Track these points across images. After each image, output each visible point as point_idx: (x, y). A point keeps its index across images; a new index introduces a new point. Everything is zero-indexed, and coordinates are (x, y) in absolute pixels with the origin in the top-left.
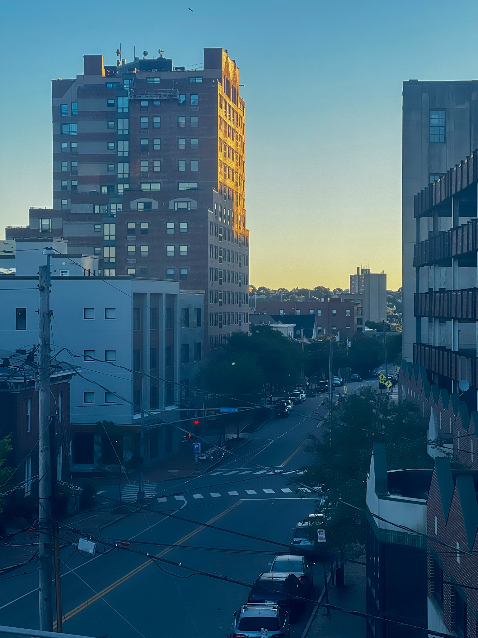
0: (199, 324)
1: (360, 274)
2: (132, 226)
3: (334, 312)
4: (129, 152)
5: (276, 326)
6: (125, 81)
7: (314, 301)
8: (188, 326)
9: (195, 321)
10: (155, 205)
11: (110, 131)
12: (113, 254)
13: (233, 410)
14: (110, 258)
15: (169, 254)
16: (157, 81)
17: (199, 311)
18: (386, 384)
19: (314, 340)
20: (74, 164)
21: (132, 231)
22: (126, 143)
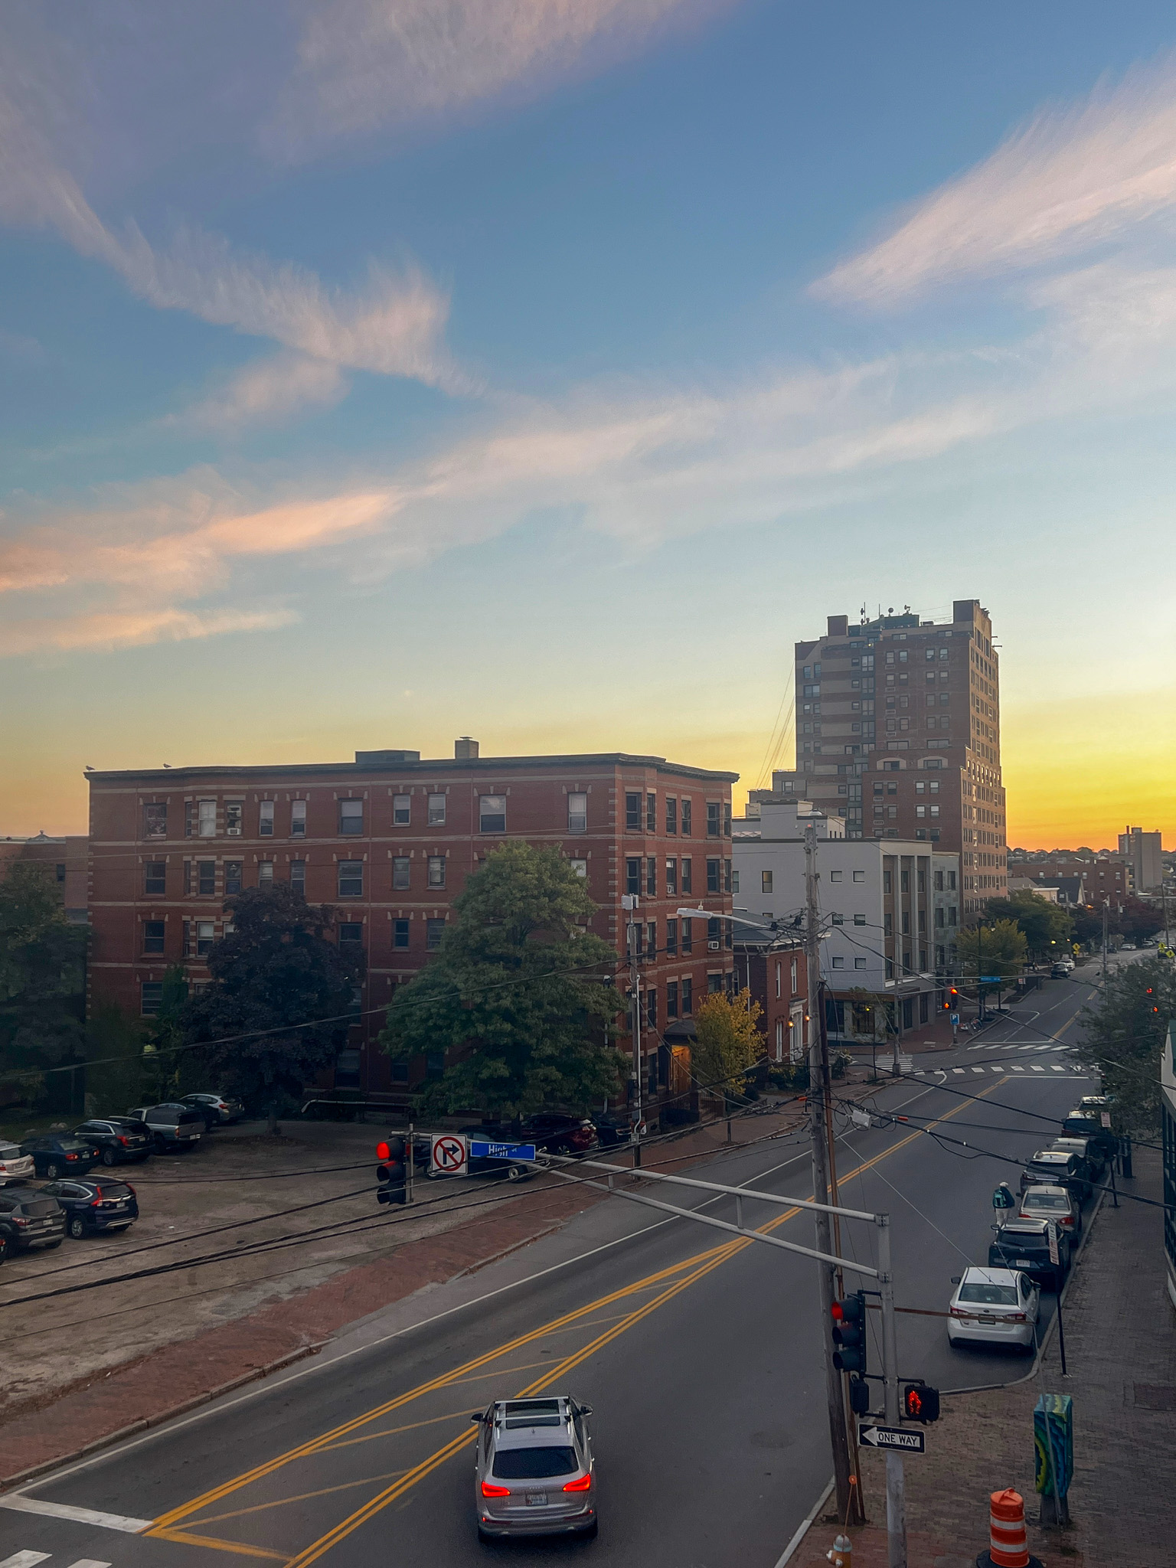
0: (953, 887)
1: (1130, 833)
2: (878, 787)
3: (1102, 874)
4: (874, 711)
5: (1037, 890)
6: (870, 640)
7: (1078, 863)
8: (942, 890)
9: (950, 884)
10: (903, 764)
11: (854, 690)
12: (859, 816)
13: (995, 979)
14: (856, 819)
15: (919, 815)
16: (903, 637)
17: (953, 873)
18: (1167, 953)
19: (1080, 904)
20: (817, 725)
21: (878, 792)
22: (871, 703)
